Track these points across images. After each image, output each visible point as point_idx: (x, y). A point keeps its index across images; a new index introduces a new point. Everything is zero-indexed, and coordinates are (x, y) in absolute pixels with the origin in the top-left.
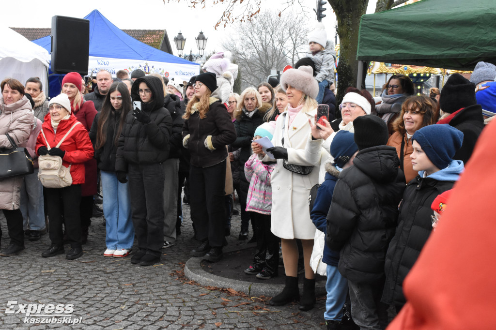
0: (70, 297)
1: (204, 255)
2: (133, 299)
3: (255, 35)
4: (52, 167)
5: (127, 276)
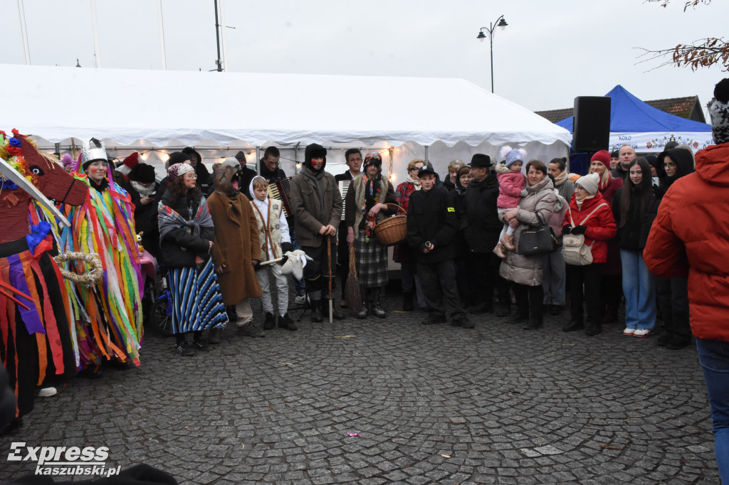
0: (589, 371)
2: (653, 381)
4: (575, 243)
5: (648, 356)
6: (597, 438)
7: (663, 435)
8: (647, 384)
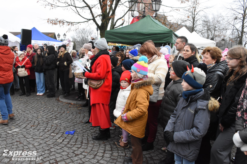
0: (27, 106)
1: (64, 94)
2: (45, 107)
3: (80, 34)
4: (22, 70)
5: (43, 100)
6: (30, 124)
7: (47, 120)
8: (43, 108)
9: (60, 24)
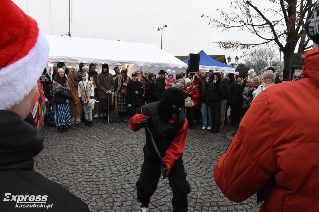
4: (189, 100)
5: (208, 136)
6: (193, 160)
7: (211, 159)
8: (208, 144)
9: (233, 47)
